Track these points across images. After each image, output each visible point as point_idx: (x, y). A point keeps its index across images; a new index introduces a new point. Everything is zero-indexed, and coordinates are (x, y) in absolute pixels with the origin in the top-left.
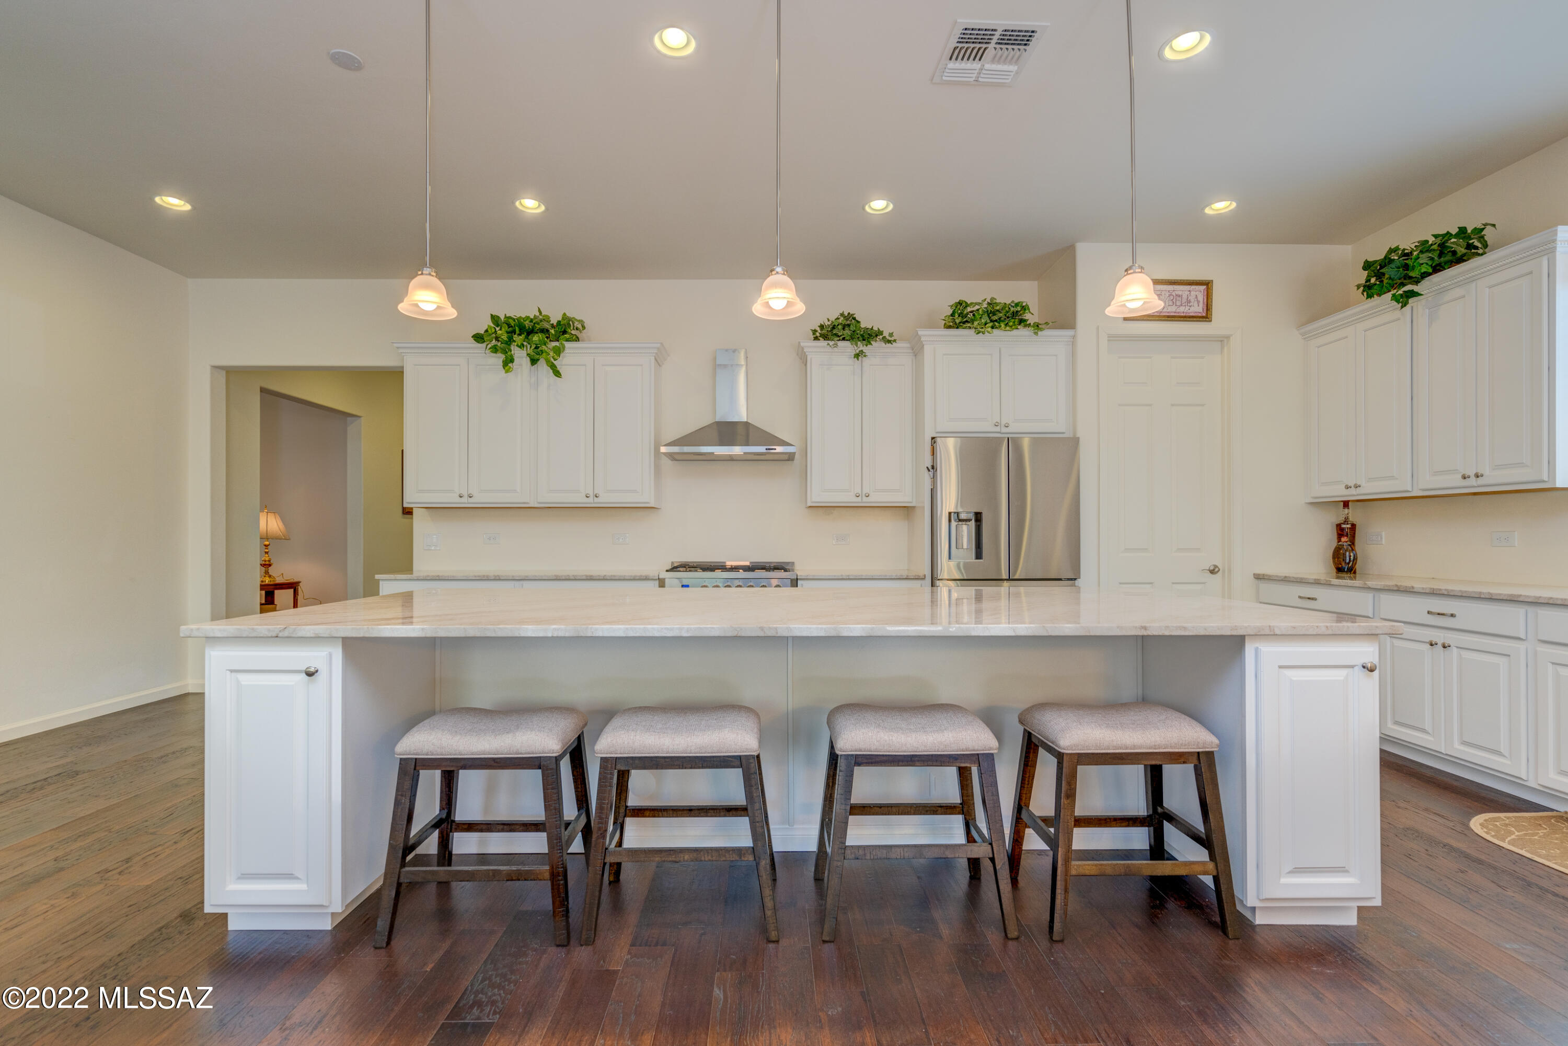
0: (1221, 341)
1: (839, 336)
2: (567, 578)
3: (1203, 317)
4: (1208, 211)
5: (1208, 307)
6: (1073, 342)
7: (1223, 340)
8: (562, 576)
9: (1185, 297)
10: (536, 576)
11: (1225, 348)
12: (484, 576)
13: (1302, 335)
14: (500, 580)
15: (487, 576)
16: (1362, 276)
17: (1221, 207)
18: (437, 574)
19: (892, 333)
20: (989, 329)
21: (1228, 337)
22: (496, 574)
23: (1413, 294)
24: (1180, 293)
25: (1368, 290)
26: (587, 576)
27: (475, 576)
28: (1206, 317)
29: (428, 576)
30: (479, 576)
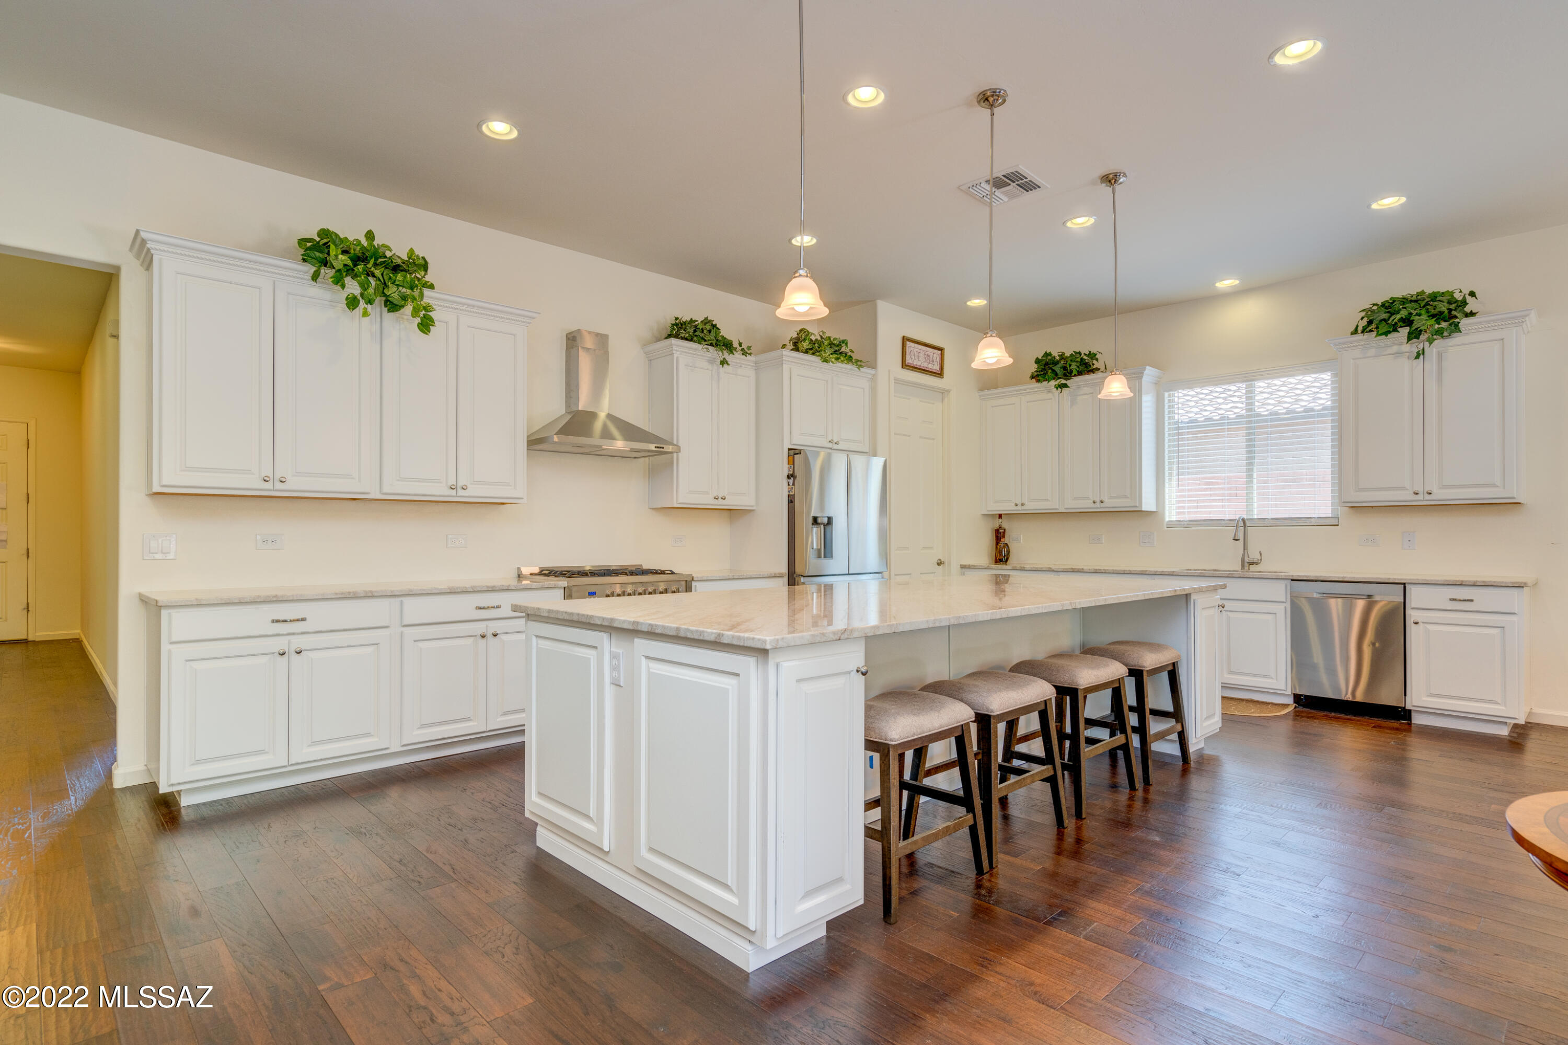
0: (942, 393)
1: (705, 341)
2: (464, 590)
3: (939, 374)
4: (969, 303)
5: (942, 368)
6: (873, 380)
7: (944, 392)
8: (457, 588)
9: (931, 357)
10: (424, 590)
11: (946, 399)
12: (349, 593)
13: (980, 396)
14: (373, 597)
15: (355, 593)
16: (1034, 367)
17: (977, 303)
18: (274, 593)
19: (751, 347)
20: (833, 360)
21: (948, 391)
22: (367, 589)
23: (1065, 386)
24: (929, 354)
25: (1036, 377)
26: (488, 587)
27: (336, 594)
28: (940, 374)
29: (259, 597)
30: (342, 594)
